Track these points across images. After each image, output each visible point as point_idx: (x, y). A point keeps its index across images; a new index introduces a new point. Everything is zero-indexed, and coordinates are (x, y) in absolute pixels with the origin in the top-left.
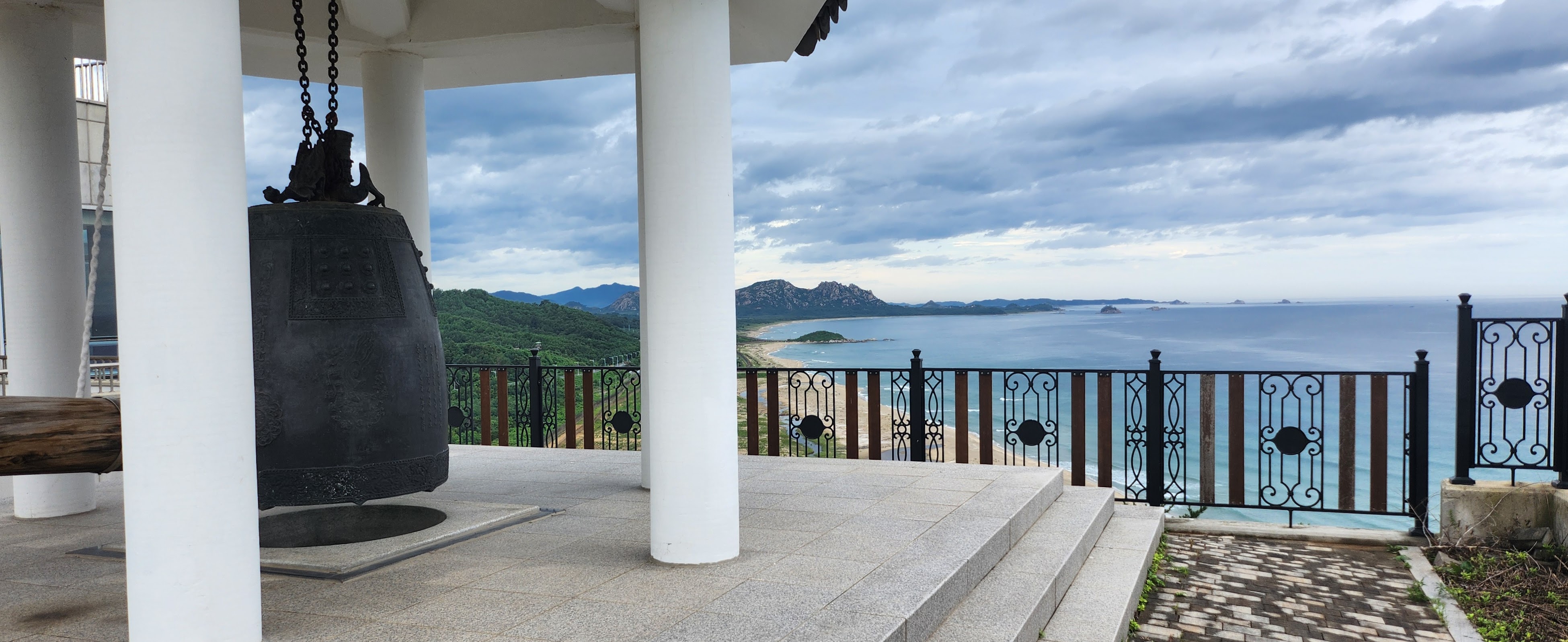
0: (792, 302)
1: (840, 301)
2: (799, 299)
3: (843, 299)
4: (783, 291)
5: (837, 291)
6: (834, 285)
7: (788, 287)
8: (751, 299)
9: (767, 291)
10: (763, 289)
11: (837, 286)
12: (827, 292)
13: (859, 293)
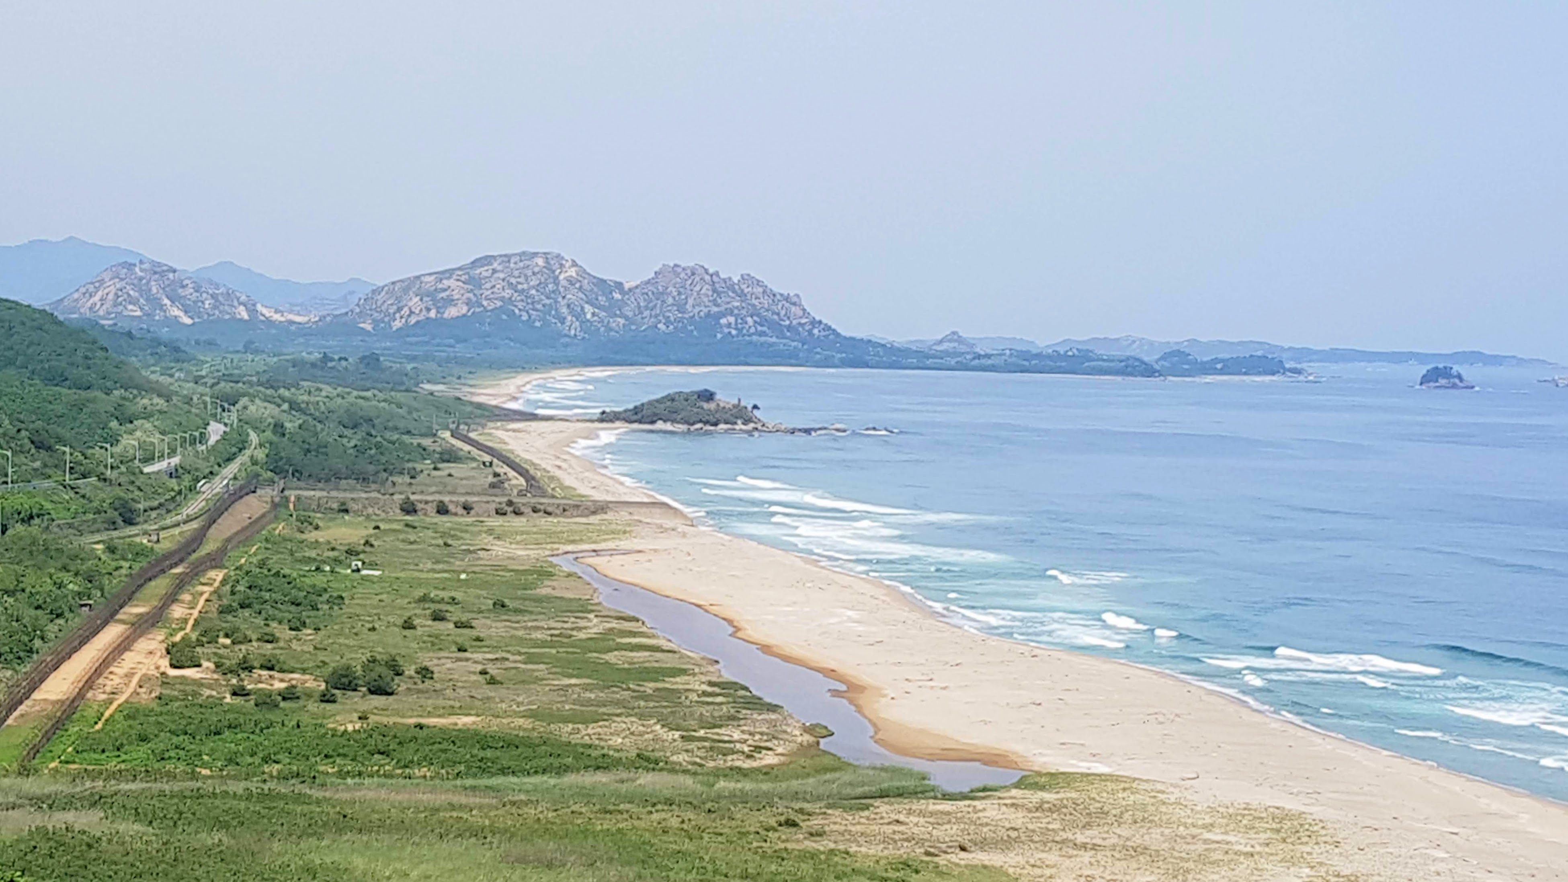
0: (579, 316)
1: (711, 321)
2: (600, 308)
3: (723, 315)
4: (557, 285)
5: (706, 294)
6: (696, 274)
7: (572, 272)
8: (468, 303)
9: (513, 280)
10: (502, 275)
11: (707, 278)
12: (679, 293)
13: (766, 301)
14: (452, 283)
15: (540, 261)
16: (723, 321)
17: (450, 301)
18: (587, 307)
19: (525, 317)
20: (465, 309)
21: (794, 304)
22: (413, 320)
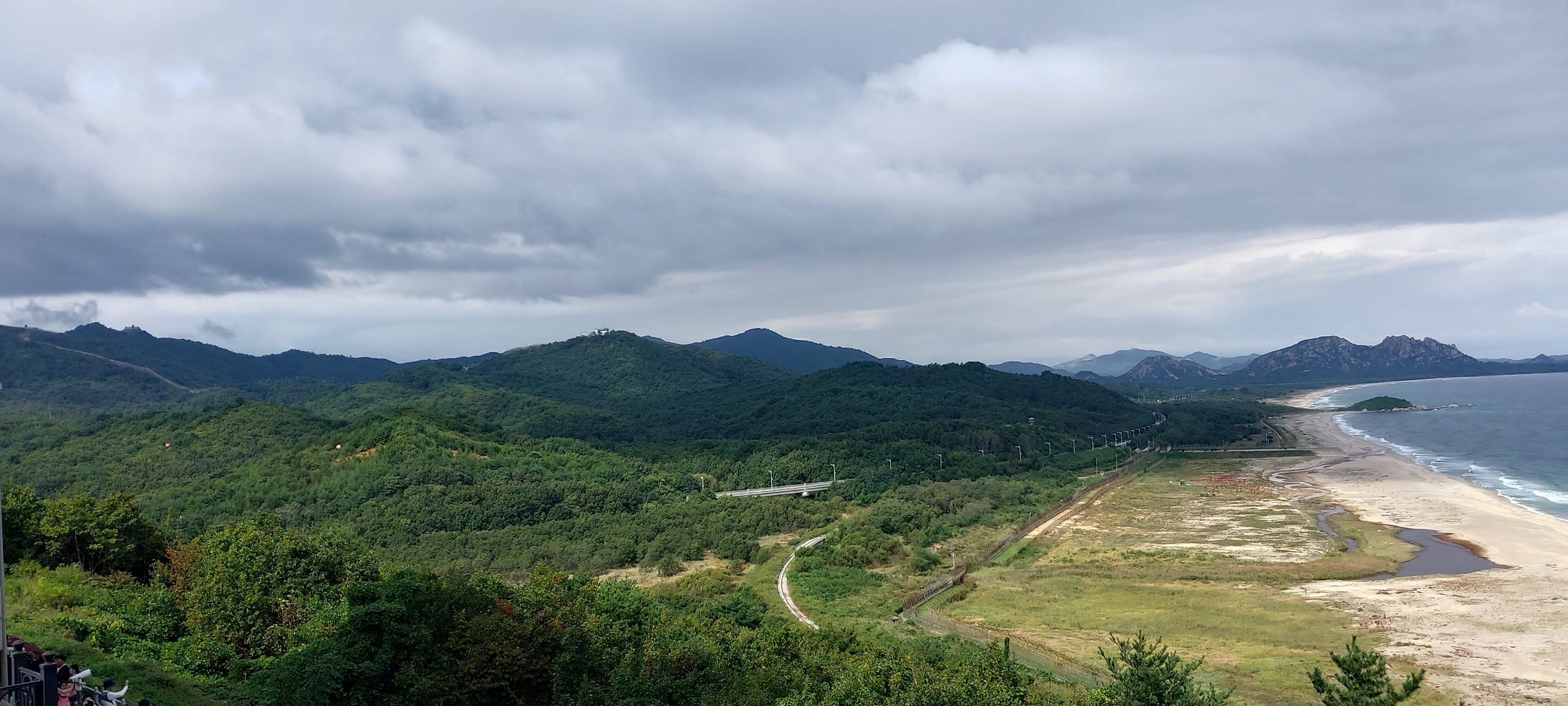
0: (1349, 363)
1: (1411, 360)
2: (1358, 358)
3: (1417, 356)
4: (1337, 349)
5: (1408, 348)
6: (1403, 339)
7: (1344, 344)
8: (1297, 361)
9: (1317, 350)
10: (1311, 348)
11: (1408, 341)
12: (1395, 349)
13: (1437, 349)
14: (1289, 353)
15: (1329, 340)
16: (1418, 359)
17: (1289, 361)
18: (1352, 359)
19: (1323, 365)
20: (1295, 364)
21: (1453, 349)
22: (1273, 370)
